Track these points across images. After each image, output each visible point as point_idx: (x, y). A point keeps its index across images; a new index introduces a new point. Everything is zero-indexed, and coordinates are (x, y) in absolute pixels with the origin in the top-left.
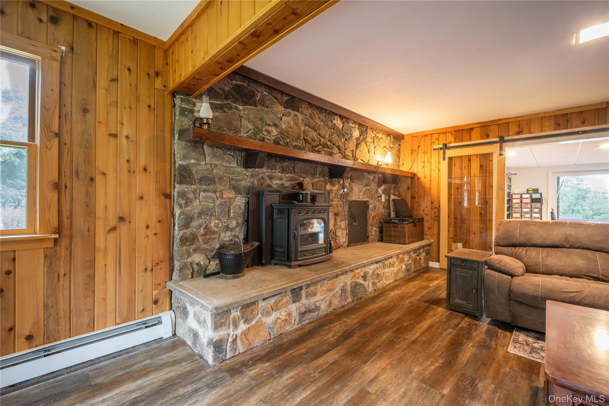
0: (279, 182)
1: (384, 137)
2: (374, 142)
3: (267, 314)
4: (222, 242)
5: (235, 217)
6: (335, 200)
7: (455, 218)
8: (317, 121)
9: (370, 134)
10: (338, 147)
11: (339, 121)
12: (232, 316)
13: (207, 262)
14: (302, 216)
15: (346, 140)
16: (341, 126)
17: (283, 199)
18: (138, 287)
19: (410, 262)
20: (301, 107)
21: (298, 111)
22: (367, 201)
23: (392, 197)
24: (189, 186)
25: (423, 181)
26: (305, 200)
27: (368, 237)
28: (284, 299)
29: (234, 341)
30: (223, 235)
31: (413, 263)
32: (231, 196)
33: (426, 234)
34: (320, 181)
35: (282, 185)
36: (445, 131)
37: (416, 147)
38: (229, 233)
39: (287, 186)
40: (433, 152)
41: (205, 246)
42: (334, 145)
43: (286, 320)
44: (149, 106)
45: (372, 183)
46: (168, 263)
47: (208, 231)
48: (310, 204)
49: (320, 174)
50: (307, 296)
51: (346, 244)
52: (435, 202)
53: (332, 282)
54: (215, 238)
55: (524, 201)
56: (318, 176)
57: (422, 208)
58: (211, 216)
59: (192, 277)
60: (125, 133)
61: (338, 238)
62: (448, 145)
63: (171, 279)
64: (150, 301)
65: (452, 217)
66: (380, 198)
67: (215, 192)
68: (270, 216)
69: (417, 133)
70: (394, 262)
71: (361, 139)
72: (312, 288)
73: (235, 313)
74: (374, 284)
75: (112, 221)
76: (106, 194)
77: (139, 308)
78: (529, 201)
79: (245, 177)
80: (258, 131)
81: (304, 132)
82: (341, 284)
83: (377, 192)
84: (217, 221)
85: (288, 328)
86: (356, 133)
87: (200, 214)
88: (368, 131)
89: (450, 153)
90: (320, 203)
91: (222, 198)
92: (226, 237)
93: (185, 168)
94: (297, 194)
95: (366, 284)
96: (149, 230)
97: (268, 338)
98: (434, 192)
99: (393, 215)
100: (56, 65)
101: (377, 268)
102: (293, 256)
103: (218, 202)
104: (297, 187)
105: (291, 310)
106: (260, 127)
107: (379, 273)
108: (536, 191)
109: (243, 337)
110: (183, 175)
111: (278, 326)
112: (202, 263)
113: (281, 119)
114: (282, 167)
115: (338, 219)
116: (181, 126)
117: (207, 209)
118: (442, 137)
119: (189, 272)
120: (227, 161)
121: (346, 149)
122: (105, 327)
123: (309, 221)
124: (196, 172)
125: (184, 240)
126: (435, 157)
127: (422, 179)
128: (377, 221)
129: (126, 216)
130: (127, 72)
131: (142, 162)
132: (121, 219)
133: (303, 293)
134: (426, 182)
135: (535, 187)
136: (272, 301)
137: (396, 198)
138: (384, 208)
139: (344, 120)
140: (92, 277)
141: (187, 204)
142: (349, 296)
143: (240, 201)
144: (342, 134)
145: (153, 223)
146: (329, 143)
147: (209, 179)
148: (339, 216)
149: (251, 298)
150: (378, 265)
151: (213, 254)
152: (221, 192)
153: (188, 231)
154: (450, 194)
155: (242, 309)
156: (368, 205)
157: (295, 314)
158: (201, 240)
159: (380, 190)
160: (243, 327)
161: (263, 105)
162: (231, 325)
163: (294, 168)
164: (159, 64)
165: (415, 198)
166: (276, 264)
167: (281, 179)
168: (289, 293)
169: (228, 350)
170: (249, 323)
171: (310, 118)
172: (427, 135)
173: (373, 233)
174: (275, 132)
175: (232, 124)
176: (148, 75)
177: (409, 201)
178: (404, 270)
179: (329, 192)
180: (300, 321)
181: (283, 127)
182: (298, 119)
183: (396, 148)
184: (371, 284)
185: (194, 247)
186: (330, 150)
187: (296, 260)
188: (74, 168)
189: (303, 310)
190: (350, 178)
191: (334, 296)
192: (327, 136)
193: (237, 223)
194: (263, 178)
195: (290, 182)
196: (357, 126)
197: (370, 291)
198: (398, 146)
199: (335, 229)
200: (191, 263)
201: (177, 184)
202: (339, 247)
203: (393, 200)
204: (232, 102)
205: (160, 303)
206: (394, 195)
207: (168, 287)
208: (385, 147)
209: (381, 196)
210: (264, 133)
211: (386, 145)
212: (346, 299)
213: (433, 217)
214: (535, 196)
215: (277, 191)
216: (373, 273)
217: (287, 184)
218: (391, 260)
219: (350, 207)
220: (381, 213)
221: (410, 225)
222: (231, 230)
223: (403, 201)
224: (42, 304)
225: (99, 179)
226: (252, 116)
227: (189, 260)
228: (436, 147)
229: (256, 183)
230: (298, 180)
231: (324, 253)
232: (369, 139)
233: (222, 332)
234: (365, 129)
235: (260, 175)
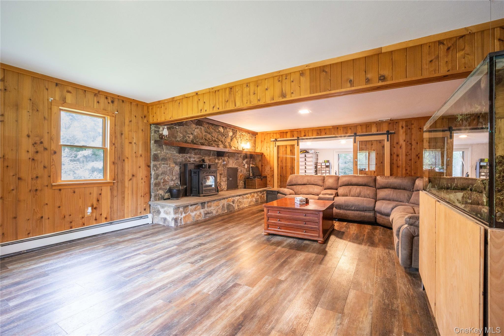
0: (193, 159)
1: (246, 134)
2: (240, 137)
3: (192, 211)
4: (170, 186)
5: (175, 175)
6: (220, 167)
7: (281, 176)
8: (211, 130)
9: (238, 134)
10: (222, 141)
11: (222, 129)
12: (180, 210)
13: (164, 194)
14: (205, 174)
15: (225, 137)
16: (223, 131)
17: (196, 167)
18: (139, 203)
19: (258, 197)
20: (203, 124)
21: (202, 126)
22: (237, 168)
23: (251, 165)
24: (158, 162)
25: (266, 157)
26: (205, 167)
27: (238, 186)
28: (198, 207)
29: (181, 219)
30: (170, 183)
31: (260, 198)
32: (173, 166)
33: (268, 184)
34: (212, 158)
35: (195, 160)
36: (276, 132)
37: (263, 139)
38: (173, 182)
39: (197, 161)
40: (271, 142)
41: (163, 187)
42: (219, 140)
43: (199, 215)
44: (142, 130)
45: (240, 158)
46: (149, 194)
47: (165, 181)
48: (208, 169)
49: (212, 155)
50: (207, 207)
51: (226, 189)
52: (272, 168)
53: (218, 202)
54: (167, 184)
55: (323, 167)
56: (211, 156)
57: (266, 171)
58: (166, 174)
59: (159, 200)
60: (134, 141)
61: (222, 186)
62: (277, 139)
63: (150, 201)
64: (143, 209)
65: (279, 175)
66: (244, 166)
67: (167, 164)
68: (190, 175)
69: (264, 132)
70: (249, 197)
71: (233, 136)
72: (209, 204)
73: (181, 209)
74: (238, 206)
75: (130, 177)
76: (128, 166)
77: (139, 211)
78: (324, 167)
79: (179, 158)
80: (184, 136)
81: (205, 136)
82: (222, 204)
83: (242, 163)
84: (168, 177)
85: (200, 218)
86: (231, 134)
87: (162, 174)
88: (237, 132)
89: (278, 143)
90: (212, 169)
91: (170, 167)
92: (172, 183)
93: (156, 155)
94: (202, 165)
95: (234, 205)
96: (142, 180)
97: (193, 221)
98: (271, 163)
99: (251, 175)
100: (114, 118)
101: (240, 198)
102: (201, 193)
103: (168, 169)
104: (202, 161)
105: (201, 212)
106: (185, 135)
107: (241, 201)
108: (328, 161)
109: (184, 218)
110: (156, 158)
111: (196, 217)
112: (162, 194)
113: (194, 131)
114: (195, 152)
115: (222, 176)
116: (155, 137)
117: (164, 172)
118: (275, 135)
119: (158, 198)
120: (172, 151)
121: (225, 142)
122: (128, 218)
123: (208, 177)
124: (160, 156)
125: (156, 185)
126: (272, 145)
127: (266, 156)
128: (242, 178)
129: (135, 174)
130: (135, 117)
131: (140, 152)
132: (133, 176)
133: (206, 205)
134: (268, 157)
135: (328, 160)
136: (194, 207)
137: (254, 166)
138: (246, 171)
139: (224, 128)
140: (124, 198)
141: (157, 170)
142: (226, 210)
143: (177, 168)
144: (223, 135)
145: (144, 177)
146: (217, 140)
147: (165, 159)
148: (222, 175)
149: (187, 204)
150: (240, 197)
151: (166, 191)
152: (170, 164)
153: (157, 181)
154: (278, 164)
155: (183, 208)
156: (238, 170)
157: (203, 214)
158: (162, 185)
159: (244, 162)
160: (184, 215)
161: (186, 126)
162: (180, 213)
163: (200, 153)
164: (145, 112)
165: (263, 166)
166: (193, 196)
167: (194, 158)
168: (200, 205)
169: (179, 223)
170: (186, 214)
171: (207, 129)
172: (268, 134)
173: (241, 184)
174: (191, 137)
175: (174, 135)
176: (142, 117)
177: (260, 167)
178: (254, 201)
179: (217, 163)
180: (205, 217)
181: (195, 134)
182: (202, 130)
183: (253, 140)
184: (236, 205)
185: (159, 187)
186: (218, 143)
187: (202, 194)
188: (118, 156)
189: (206, 212)
190: (228, 156)
191: (219, 208)
192: (216, 136)
193: (176, 178)
194: (186, 158)
195: (198, 159)
196: (231, 130)
197: (236, 208)
198: (254, 138)
199: (220, 182)
200: (158, 194)
201: (153, 161)
202: (222, 190)
203: (251, 167)
204: (174, 125)
205: (146, 210)
206: (253, 164)
207: (149, 203)
208: (247, 139)
209: (245, 165)
210: (187, 137)
211: (247, 138)
212: (225, 210)
213: (271, 175)
214: (327, 164)
215: (193, 164)
216: (238, 201)
217: (197, 160)
218: (247, 195)
219: (228, 171)
220: (245, 174)
221: (259, 179)
222: (174, 181)
223: (257, 167)
224: (109, 206)
225: (126, 160)
226: (182, 131)
227: (158, 193)
228: (272, 140)
229: (184, 160)
230: (202, 158)
231: (215, 192)
232: (238, 136)
233: (177, 216)
234: (235, 131)
235: (185, 157)
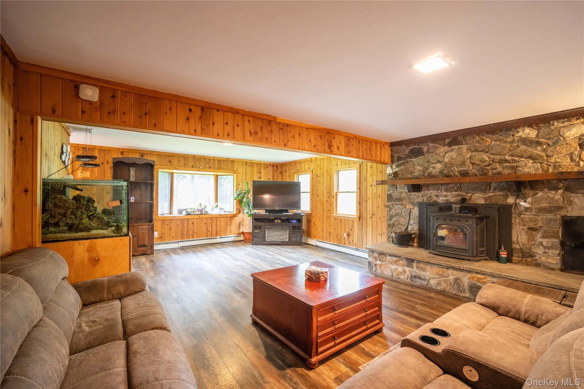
0: (444, 198)
3: (391, 263)
5: (413, 218)
11: (527, 131)
12: (374, 255)
14: (440, 222)
15: (549, 146)
16: (533, 135)
20: (465, 141)
21: (462, 144)
24: (391, 203)
28: (401, 261)
29: (376, 265)
32: (410, 207)
34: (496, 195)
35: (447, 200)
43: (402, 273)
44: (380, 172)
47: (400, 223)
49: (495, 189)
50: (418, 268)
51: (556, 267)
53: (441, 269)
54: (402, 228)
56: (492, 191)
58: (400, 216)
59: (393, 242)
60: (374, 184)
67: (402, 205)
72: (422, 265)
75: (371, 215)
76: (369, 206)
79: (418, 197)
80: (426, 169)
82: (453, 277)
84: (403, 219)
85: (402, 277)
87: (396, 215)
91: (406, 208)
93: (389, 195)
96: (380, 220)
97: (391, 275)
102: (433, 248)
103: (404, 210)
104: (462, 201)
105: (406, 270)
106: (427, 166)
109: (379, 266)
111: (396, 273)
113: (445, 156)
114: (447, 188)
117: (399, 213)
119: (391, 240)
124: (394, 196)
125: (389, 226)
129: (374, 213)
131: (379, 193)
133: (415, 265)
136: (395, 259)
141: (390, 211)
142: (466, 292)
143: (416, 210)
145: (382, 217)
146: (509, 158)
147: (399, 199)
152: (405, 205)
153: (391, 222)
155: (378, 254)
157: (408, 274)
158: (396, 227)
160: (379, 262)
161: (428, 153)
162: (374, 258)
163: (460, 188)
168: (405, 260)
169: (373, 267)
170: (382, 262)
171: (477, 145)
174: (439, 166)
175: (409, 170)
180: (412, 280)
181: (447, 161)
182: (462, 150)
185: (393, 229)
186: (514, 164)
187: (435, 250)
188: (363, 198)
189: (414, 274)
190: (564, 189)
191: (444, 280)
192: (506, 152)
193: (414, 221)
194: (430, 197)
201: (387, 202)
204: (409, 158)
210: (431, 169)
212: (461, 292)
217: (453, 199)
222: (411, 225)
224: (357, 236)
225: (368, 200)
226: (421, 162)
227: (391, 235)
229: (426, 199)
230: (462, 196)
233: (371, 259)
235: (429, 195)
